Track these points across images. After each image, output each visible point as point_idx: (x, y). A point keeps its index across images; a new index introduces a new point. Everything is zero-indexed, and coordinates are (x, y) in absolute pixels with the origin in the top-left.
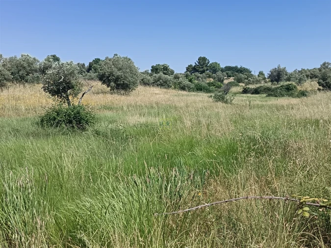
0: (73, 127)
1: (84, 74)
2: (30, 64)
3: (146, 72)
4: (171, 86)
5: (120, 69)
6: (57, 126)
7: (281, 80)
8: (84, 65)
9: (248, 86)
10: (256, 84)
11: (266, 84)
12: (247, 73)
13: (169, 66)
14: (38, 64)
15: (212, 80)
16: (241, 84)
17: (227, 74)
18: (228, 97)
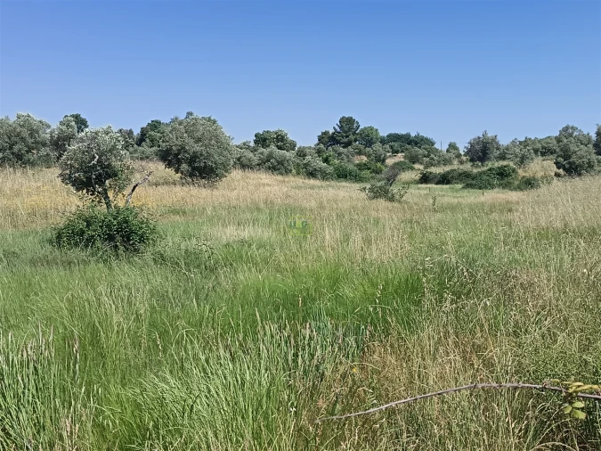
0: (116, 247)
1: (131, 149)
2: (33, 132)
3: (245, 146)
4: (291, 171)
5: (198, 140)
6: (87, 246)
7: (489, 159)
8: (130, 133)
9: (429, 170)
10: (445, 165)
11: (461, 167)
12: (428, 146)
13: (286, 134)
14: (48, 131)
15: (364, 159)
16: (417, 166)
17: (391, 147)
18: (395, 189)
